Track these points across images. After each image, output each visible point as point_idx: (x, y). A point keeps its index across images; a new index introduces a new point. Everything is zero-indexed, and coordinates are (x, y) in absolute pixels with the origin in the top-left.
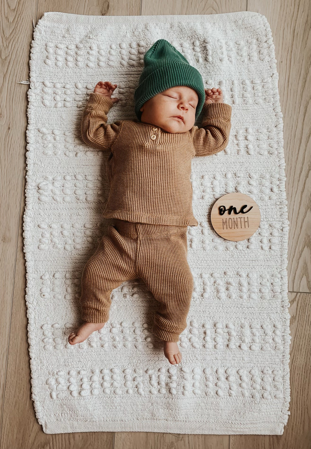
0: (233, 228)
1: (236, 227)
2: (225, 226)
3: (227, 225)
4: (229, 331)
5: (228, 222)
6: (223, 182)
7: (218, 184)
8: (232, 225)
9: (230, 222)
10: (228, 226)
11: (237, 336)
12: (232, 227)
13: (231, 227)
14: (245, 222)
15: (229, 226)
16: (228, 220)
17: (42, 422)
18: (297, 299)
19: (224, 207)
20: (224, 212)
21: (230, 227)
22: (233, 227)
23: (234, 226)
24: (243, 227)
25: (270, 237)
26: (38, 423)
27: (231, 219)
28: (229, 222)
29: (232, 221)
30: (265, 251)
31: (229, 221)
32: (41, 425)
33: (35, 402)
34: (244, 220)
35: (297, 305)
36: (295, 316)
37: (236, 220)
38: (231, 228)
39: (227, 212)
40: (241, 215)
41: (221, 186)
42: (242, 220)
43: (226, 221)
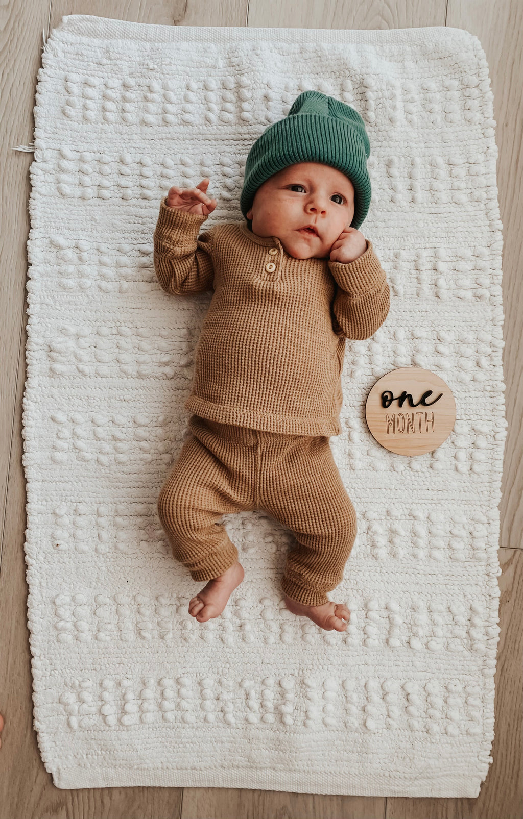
0: (406, 431)
1: (410, 429)
2: (391, 428)
3: (394, 427)
4: (391, 616)
5: (396, 420)
6: (390, 345)
7: (381, 349)
8: (404, 428)
9: (401, 421)
10: (396, 429)
11: (405, 625)
12: (403, 430)
13: (401, 429)
14: (427, 421)
15: (399, 427)
16: (396, 417)
17: (51, 767)
18: (515, 561)
19: (391, 393)
20: (391, 401)
21: (399, 430)
22: (406, 429)
23: (408, 428)
24: (424, 429)
25: (471, 450)
26: (45, 769)
27: (402, 414)
28: (398, 422)
29: (404, 419)
30: (462, 474)
31: (398, 418)
32: (51, 774)
33: (40, 734)
34: (426, 418)
35: (515, 572)
36: (510, 590)
37: (411, 417)
38: (402, 432)
39: (395, 403)
40: (420, 409)
41: (386, 353)
42: (423, 416)
43: (393, 419)
